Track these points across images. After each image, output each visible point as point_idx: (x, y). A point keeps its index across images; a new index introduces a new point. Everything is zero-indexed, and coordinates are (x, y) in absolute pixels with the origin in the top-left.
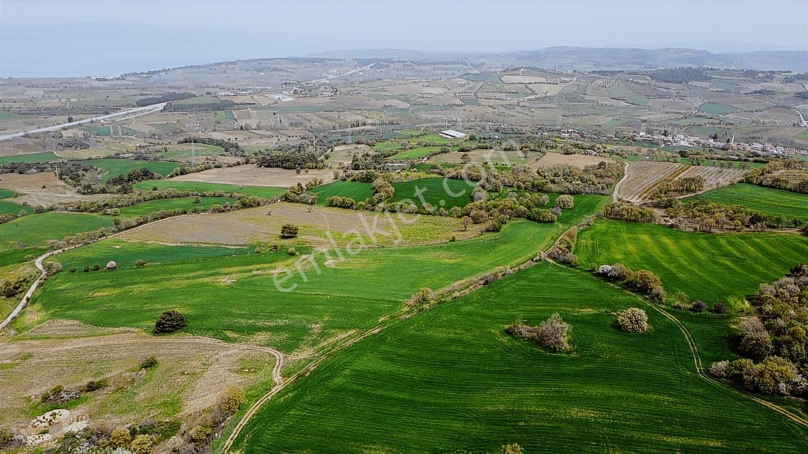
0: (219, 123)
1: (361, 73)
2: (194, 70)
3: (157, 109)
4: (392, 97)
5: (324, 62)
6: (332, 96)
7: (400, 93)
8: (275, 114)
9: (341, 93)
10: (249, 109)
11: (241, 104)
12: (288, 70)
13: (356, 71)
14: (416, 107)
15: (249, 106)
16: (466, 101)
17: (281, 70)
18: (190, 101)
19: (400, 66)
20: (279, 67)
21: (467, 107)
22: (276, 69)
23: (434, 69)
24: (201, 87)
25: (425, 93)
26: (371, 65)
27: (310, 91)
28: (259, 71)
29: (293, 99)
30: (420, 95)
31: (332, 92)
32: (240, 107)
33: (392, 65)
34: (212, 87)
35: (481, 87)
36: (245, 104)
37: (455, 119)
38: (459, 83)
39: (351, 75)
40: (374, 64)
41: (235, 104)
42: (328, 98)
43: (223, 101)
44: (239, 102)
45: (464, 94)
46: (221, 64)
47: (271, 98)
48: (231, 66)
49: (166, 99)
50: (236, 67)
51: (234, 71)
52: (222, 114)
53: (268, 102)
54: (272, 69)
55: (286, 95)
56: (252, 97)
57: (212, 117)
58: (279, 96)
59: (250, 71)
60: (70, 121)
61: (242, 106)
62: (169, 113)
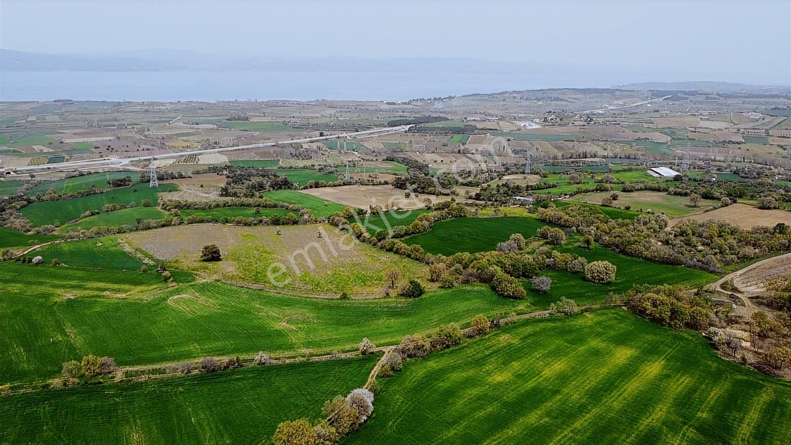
0: (445, 146)
1: (648, 105)
2: (478, 97)
3: (403, 130)
4: (656, 130)
5: (614, 92)
6: (584, 125)
7: (667, 126)
8: (509, 140)
9: (595, 123)
10: (489, 134)
11: (482, 129)
12: (569, 100)
13: (646, 102)
14: (677, 142)
15: (490, 131)
16: (748, 139)
17: (562, 100)
18: (436, 124)
19: (701, 98)
20: (561, 97)
21: (747, 146)
22: (557, 99)
23: (743, 103)
24: (470, 113)
25: (700, 128)
26: (666, 97)
27: (561, 120)
28: (539, 100)
29: (539, 127)
30: (693, 129)
31: (585, 121)
32: (480, 132)
33: (692, 98)
34: (480, 113)
35: (779, 123)
36: (487, 129)
37: (713, 158)
38: (751, 117)
39: (636, 106)
40: (670, 96)
41: (476, 128)
42: (578, 127)
43: (467, 125)
44: (481, 128)
45: (750, 131)
46: (507, 92)
47: (516, 125)
48: (515, 95)
49: (417, 121)
50: (519, 96)
51: (514, 99)
52: (457, 137)
53: (511, 129)
54: (553, 98)
55: (535, 122)
56: (498, 123)
57: (445, 140)
58: (527, 124)
59: (530, 100)
60: (321, 136)
61: (483, 131)
62: (410, 134)
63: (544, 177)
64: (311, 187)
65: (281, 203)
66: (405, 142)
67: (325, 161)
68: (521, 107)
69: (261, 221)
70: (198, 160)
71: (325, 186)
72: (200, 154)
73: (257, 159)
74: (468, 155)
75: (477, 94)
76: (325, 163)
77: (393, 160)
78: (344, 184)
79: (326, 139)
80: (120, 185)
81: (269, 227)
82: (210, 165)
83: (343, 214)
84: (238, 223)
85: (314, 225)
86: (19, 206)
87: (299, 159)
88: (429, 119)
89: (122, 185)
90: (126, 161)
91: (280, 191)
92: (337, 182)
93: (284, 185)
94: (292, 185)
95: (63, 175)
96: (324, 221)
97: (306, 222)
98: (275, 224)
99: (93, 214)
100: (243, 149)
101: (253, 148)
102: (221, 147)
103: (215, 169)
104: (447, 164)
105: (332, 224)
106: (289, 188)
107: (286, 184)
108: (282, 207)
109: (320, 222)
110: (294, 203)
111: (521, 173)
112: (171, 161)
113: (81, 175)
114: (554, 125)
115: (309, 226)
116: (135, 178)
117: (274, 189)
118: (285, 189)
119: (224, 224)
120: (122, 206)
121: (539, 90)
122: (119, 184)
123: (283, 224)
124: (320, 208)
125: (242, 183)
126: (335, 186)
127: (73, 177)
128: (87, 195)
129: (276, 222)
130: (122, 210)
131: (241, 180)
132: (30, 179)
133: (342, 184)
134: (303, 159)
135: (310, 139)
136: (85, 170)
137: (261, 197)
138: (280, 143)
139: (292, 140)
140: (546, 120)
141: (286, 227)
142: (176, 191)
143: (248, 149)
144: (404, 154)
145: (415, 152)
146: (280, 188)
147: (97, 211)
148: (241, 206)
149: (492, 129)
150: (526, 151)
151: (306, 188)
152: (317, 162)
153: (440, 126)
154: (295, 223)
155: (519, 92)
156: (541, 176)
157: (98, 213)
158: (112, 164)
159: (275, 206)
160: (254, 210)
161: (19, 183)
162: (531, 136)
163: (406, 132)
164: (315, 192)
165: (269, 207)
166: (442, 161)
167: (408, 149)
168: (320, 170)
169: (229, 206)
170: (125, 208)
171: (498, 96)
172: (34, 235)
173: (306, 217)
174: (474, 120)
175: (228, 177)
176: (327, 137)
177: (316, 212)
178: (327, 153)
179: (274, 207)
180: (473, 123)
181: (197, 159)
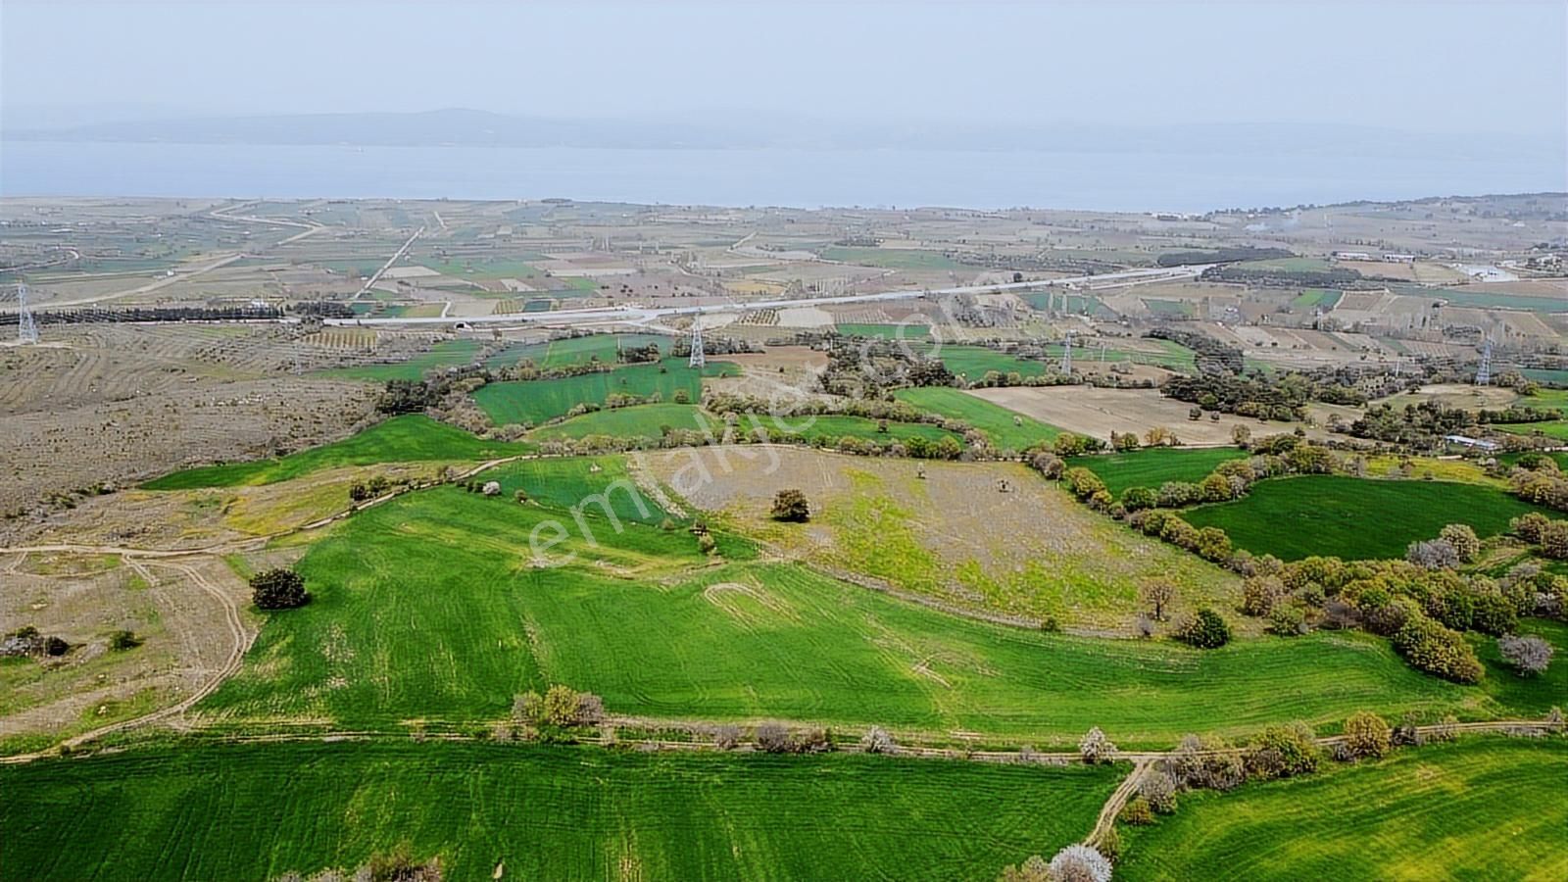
0: (1283, 311)
3: (1190, 275)
8: (1436, 305)
10: (1387, 291)
11: (1373, 279)
15: (1391, 284)
18: (1267, 266)
24: (1344, 242)
28: (1516, 219)
29: (1515, 278)
32: (1368, 285)
34: (1369, 244)
36: (1383, 280)
41: (1359, 277)
43: (1337, 270)
44: (1370, 275)
46: (1437, 199)
47: (1457, 273)
48: (1455, 205)
49: (1224, 258)
50: (1467, 208)
51: (1453, 215)
52: (1313, 294)
53: (1444, 281)
54: (1552, 216)
55: (1505, 268)
56: (1412, 268)
57: (1283, 298)
58: (1484, 270)
59: (1495, 216)
60: (1016, 281)
61: (1375, 283)
62: (1206, 284)
63: (1526, 394)
64: (990, 385)
65: (929, 415)
66: (1193, 300)
67: (1022, 332)
68: (1470, 232)
69: (888, 449)
70: (779, 319)
71: (1019, 385)
72: (783, 308)
73: (887, 322)
74: (1336, 334)
75: (1363, 203)
76: (1021, 338)
77: (1164, 338)
78: (1059, 383)
79: (1026, 287)
80: (638, 360)
81: (902, 461)
82: (800, 329)
83: (1052, 447)
84: (846, 448)
85: (992, 464)
86: (471, 387)
87: (968, 326)
88: (1250, 254)
89: (643, 360)
90: (652, 315)
91: (928, 388)
92: (1042, 379)
93: (937, 377)
94: (953, 378)
95: (546, 335)
96: (1013, 458)
97: (976, 457)
98: (914, 456)
99: (588, 411)
100: (863, 302)
101: (881, 301)
102: (821, 297)
103: (806, 339)
104: (1285, 350)
105: (1031, 466)
106: (945, 384)
107: (939, 376)
108: (931, 421)
109: (1005, 459)
110: (954, 417)
111: (1466, 382)
112: (729, 319)
113: (576, 336)
114: (1553, 276)
115: (982, 466)
116: (665, 348)
117: (916, 383)
118: (938, 385)
119: (818, 447)
120: (638, 399)
121: (1519, 196)
122: (638, 356)
123: (931, 457)
124: (1005, 430)
125: (857, 369)
126: (1038, 385)
127: (561, 339)
128: (582, 374)
129: (918, 453)
130: (638, 407)
131: (855, 363)
132: (493, 338)
133: (1054, 381)
134: (977, 326)
135: (994, 287)
136: (582, 328)
137: (891, 399)
138: (933, 292)
139: (958, 287)
140: (1532, 263)
141: (935, 463)
142: (737, 376)
143: (871, 302)
144: (1187, 325)
145: (1215, 322)
146: (929, 383)
147: (596, 405)
148: (851, 414)
149: (1397, 280)
150: (1479, 332)
151: (979, 386)
152: (1007, 335)
153: (1275, 269)
154: (955, 456)
155: (1467, 200)
156: (1518, 392)
157: (597, 409)
158: (628, 318)
159: (917, 420)
160: (875, 425)
161: (477, 345)
162: (1493, 298)
163: (1196, 279)
164: (997, 396)
165: (906, 421)
166: (1274, 344)
167: (1198, 314)
168: (1010, 350)
169: (829, 413)
170: (644, 403)
171: (1414, 207)
172: (491, 440)
173: (977, 446)
174: (1355, 259)
175: (831, 355)
176: (1029, 284)
177: (997, 437)
178: (1026, 317)
179: (914, 421)
180: (1351, 266)
181: (776, 318)
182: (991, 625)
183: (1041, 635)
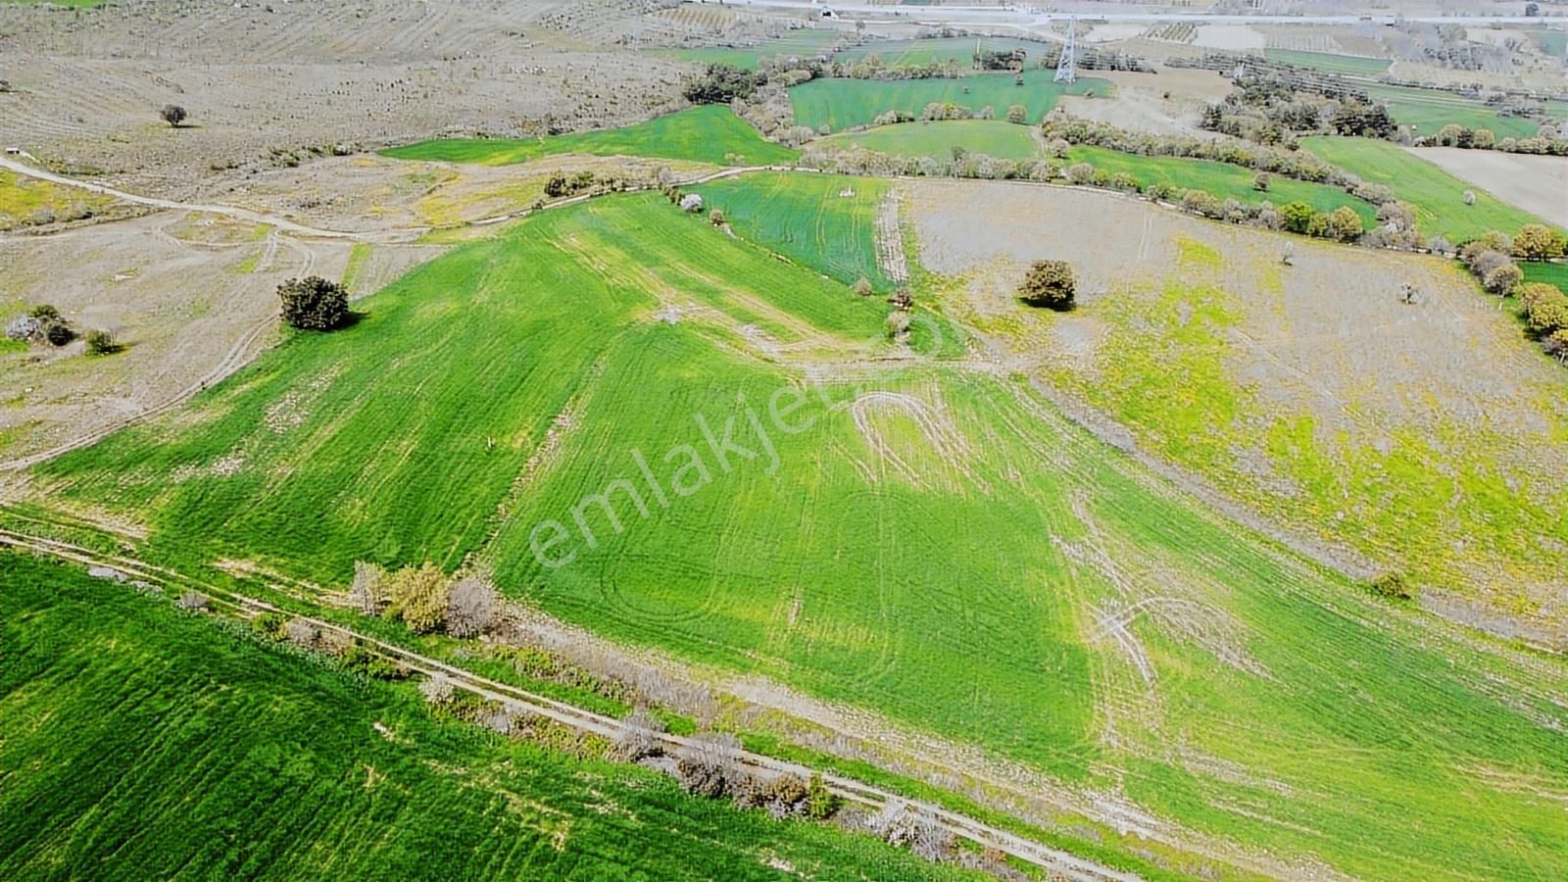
60: (1528, 15)
64: (1446, 143)
65: (1342, 173)
67: (1518, 80)
69: (1253, 215)
70: (1196, 36)
71: (1490, 148)
72: (1204, 23)
73: (1334, 52)
76: (1513, 86)
78: (1551, 152)
79: (1541, 24)
80: (995, 67)
81: (1269, 234)
82: (1212, 49)
83: (1510, 244)
84: (1191, 207)
85: (1405, 257)
86: (793, 80)
87: (1444, 66)
89: (1002, 68)
90: (1043, 19)
91: (1355, 138)
92: (1527, 143)
93: (1372, 125)
94: (1395, 128)
95: (915, 30)
96: (1442, 251)
97: (1383, 244)
98: (1290, 230)
99: (899, 121)
100: (1311, 24)
101: (1334, 25)
102: (1259, 14)
103: (1219, 62)
105: (1467, 267)
106: (1382, 136)
107: (1379, 125)
108: (1340, 183)
109: (1429, 252)
110: (1381, 182)
112: (1134, 32)
113: (947, 36)
115: (1390, 258)
116: (1035, 55)
117: (1340, 130)
118: (1372, 135)
119: (1154, 201)
120: (965, 112)
122: (998, 63)
123: (1315, 234)
124: (1445, 209)
125: (1267, 104)
126: (1517, 152)
127: (930, 37)
128: (923, 77)
129: (1297, 226)
130: (962, 122)
131: (1267, 96)
132: (855, 30)
133: (1543, 148)
134: (1456, 67)
135: (1494, 20)
136: (956, 27)
137: (1293, 148)
138: (1407, 19)
139: (1444, 15)
141: (1317, 244)
142: (1105, 97)
143: (1321, 25)
146: (1359, 132)
147: (911, 115)
148: (1228, 161)
151: (1427, 144)
152: (1491, 79)
154: (1351, 238)
157: (912, 120)
158: (1016, 21)
159: (1321, 179)
160: (1250, 178)
161: (832, 34)
164: (1452, 159)
165: (1304, 179)
168: (1492, 102)
169: (1198, 156)
170: (971, 117)
173: (1391, 227)
175: (1239, 83)
176: (1546, 20)
177: (1430, 217)
178: (1529, 62)
179: (1315, 181)
181: (1192, 36)
182: (1281, 558)
183: (1367, 599)
